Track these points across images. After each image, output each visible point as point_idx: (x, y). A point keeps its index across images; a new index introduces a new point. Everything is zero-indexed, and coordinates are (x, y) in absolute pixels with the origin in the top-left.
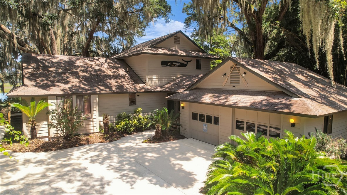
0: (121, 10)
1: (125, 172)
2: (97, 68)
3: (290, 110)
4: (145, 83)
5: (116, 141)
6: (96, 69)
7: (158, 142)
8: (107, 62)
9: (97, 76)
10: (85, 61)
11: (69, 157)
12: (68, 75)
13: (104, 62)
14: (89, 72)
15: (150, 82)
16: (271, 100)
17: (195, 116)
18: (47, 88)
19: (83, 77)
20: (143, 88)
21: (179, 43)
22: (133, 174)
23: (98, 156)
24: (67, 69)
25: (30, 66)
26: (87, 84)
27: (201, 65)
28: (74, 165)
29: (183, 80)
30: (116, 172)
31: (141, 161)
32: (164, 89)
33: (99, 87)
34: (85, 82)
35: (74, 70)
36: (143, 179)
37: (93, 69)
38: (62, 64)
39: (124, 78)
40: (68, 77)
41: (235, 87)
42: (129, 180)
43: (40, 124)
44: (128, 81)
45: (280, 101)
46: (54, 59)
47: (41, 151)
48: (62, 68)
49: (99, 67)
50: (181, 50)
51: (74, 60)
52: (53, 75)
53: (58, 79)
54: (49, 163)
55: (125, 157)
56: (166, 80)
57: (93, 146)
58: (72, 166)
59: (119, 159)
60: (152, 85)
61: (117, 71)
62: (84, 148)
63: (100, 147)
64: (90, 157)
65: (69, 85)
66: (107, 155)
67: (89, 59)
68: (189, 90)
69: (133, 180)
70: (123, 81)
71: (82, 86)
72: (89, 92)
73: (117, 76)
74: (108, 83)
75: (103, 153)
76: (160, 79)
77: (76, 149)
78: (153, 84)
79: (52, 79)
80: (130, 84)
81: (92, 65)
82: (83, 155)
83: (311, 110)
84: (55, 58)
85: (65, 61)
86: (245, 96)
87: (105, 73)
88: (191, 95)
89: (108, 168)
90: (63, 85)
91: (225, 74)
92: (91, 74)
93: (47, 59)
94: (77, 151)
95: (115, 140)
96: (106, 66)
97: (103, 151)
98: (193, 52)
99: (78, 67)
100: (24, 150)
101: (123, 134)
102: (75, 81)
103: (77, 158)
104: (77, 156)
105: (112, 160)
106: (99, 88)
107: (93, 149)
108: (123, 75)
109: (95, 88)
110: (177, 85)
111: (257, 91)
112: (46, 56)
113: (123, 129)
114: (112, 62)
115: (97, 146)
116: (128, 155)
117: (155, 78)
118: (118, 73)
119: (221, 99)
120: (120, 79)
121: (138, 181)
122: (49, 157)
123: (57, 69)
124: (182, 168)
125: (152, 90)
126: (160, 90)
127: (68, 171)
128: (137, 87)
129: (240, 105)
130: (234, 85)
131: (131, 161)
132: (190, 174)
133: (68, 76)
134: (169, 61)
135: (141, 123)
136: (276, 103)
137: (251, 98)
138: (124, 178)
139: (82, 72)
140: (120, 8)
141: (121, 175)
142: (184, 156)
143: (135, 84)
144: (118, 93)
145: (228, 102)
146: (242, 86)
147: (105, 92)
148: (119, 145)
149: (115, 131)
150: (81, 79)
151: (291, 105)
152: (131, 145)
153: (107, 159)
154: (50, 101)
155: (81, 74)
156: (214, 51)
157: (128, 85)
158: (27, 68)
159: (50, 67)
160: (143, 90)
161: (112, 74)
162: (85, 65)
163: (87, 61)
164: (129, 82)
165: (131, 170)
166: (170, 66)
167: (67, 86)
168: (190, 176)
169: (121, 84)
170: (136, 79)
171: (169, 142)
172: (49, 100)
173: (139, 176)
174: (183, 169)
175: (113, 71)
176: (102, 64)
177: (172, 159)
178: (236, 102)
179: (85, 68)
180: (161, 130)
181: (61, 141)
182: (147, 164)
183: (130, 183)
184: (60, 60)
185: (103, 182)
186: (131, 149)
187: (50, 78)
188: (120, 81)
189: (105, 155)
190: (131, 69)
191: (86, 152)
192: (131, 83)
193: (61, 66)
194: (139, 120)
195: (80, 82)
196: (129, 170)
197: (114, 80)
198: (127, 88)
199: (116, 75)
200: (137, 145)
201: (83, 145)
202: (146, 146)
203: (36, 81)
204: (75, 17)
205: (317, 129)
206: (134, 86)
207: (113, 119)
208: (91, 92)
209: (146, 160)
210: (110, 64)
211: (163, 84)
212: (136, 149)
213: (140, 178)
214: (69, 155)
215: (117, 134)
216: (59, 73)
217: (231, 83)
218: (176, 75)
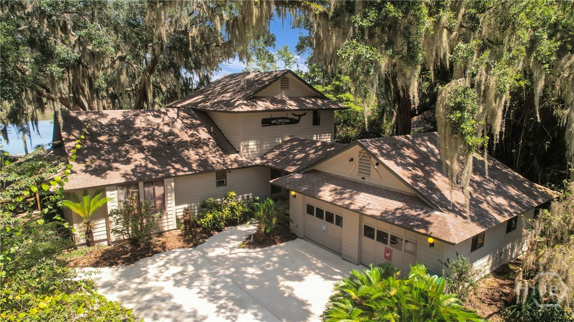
0: (201, 41)
1: (222, 302)
2: (166, 129)
3: (427, 231)
4: (238, 152)
5: (202, 245)
6: (165, 131)
7: (261, 247)
8: (180, 117)
9: (169, 144)
10: (148, 117)
11: (144, 276)
12: (127, 146)
13: (175, 116)
14: (156, 139)
15: (245, 151)
16: (407, 210)
17: (310, 210)
18: (102, 173)
19: (150, 148)
20: (236, 161)
21: (288, 88)
22: (233, 305)
23: (181, 273)
24: (124, 135)
25: (71, 136)
26: (156, 161)
27: (320, 118)
28: (155, 291)
29: (293, 148)
30: (211, 301)
31: (240, 283)
32: (265, 161)
33: (174, 164)
34: (153, 157)
35: (135, 137)
36: (246, 312)
37: (162, 132)
38: (116, 127)
39: (208, 145)
40: (127, 152)
41: (364, 178)
42: (228, 314)
43: (96, 224)
44: (214, 150)
45: (417, 213)
46: (102, 119)
47: (105, 265)
48: (117, 135)
49: (169, 128)
50: (291, 99)
51: (131, 118)
52: (106, 150)
53: (114, 155)
54: (120, 287)
55: (218, 275)
56: (268, 145)
57: (172, 256)
58: (152, 292)
59: (211, 279)
60: (248, 155)
61: (196, 133)
62: (161, 258)
63: (182, 257)
64: (171, 275)
65: (132, 166)
66: (195, 272)
67: (153, 114)
68: (302, 172)
69: (234, 314)
70: (207, 152)
71: (150, 165)
72: (160, 175)
73: (197, 142)
74: (186, 157)
75: (188, 268)
76: (259, 146)
77: (149, 261)
78: (250, 153)
79: (106, 157)
80: (217, 155)
81: (159, 125)
82: (162, 272)
83: (450, 234)
84: (104, 117)
85: (118, 121)
86: (376, 197)
87: (180, 139)
88: (305, 182)
89: (200, 295)
90: (123, 166)
91: (352, 160)
92: (159, 142)
93: (93, 120)
94: (152, 264)
95: (201, 243)
96: (179, 124)
97: (187, 265)
98: (307, 101)
99: (139, 130)
100: (81, 265)
101: (210, 231)
102: (138, 158)
103: (154, 278)
104: (154, 274)
105: (203, 280)
106: (174, 168)
107: (173, 262)
108: (205, 139)
109: (168, 167)
110: (285, 156)
111: (392, 190)
112: (90, 114)
113: (210, 224)
114: (187, 115)
115: (177, 254)
116: (222, 272)
117: (252, 144)
118: (198, 137)
119: (344, 198)
120: (201, 148)
121: (240, 315)
122: (118, 277)
123: (110, 138)
124: (294, 294)
125: (249, 163)
126: (260, 163)
127: (150, 301)
128: (227, 161)
129: (369, 212)
130: (363, 175)
131: (227, 283)
132: (303, 303)
133: (128, 148)
134: (272, 117)
135: (235, 214)
136: (412, 216)
137: (383, 203)
138: (223, 311)
139: (146, 139)
140: (198, 37)
141: (218, 307)
142: (295, 272)
143: (224, 155)
144: (201, 172)
145: (354, 204)
146: (374, 178)
147: (184, 174)
148: (207, 253)
149: (198, 226)
150: (147, 153)
151: (429, 223)
152: (223, 253)
153: (195, 279)
154: (108, 194)
155: (146, 143)
156: (340, 81)
157: (214, 159)
158: (69, 140)
159: (100, 135)
160: (235, 166)
161: (189, 139)
162: (149, 126)
163: (151, 118)
164: (215, 152)
165: (230, 298)
166: (275, 124)
167: (128, 168)
168: (304, 308)
169: (203, 156)
170: (226, 146)
171: (274, 246)
172: (107, 192)
173: (241, 308)
174: (295, 296)
175: (190, 132)
176: (174, 121)
177: (280, 278)
178: (364, 207)
179: (150, 132)
180: (265, 231)
181: (127, 248)
182: (249, 287)
183: (231, 319)
184: (112, 119)
185: (198, 318)
186: (224, 260)
187: (103, 155)
188: (201, 151)
189: (191, 271)
190: (216, 127)
191: (164, 265)
192: (217, 153)
193: (114, 131)
194: (232, 209)
195: (146, 158)
196: (226, 298)
197: (193, 150)
198: (213, 163)
199: (195, 140)
200: (232, 252)
201: (157, 252)
202: (245, 255)
203: (85, 162)
204: (136, 67)
205: (458, 253)
206: (222, 158)
207: (194, 208)
208: (163, 175)
209: (247, 280)
210: (185, 121)
211: (265, 152)
212: (232, 260)
213: (242, 311)
214: (144, 273)
215: (203, 233)
216: (114, 144)
217: (359, 172)
218: (283, 136)
